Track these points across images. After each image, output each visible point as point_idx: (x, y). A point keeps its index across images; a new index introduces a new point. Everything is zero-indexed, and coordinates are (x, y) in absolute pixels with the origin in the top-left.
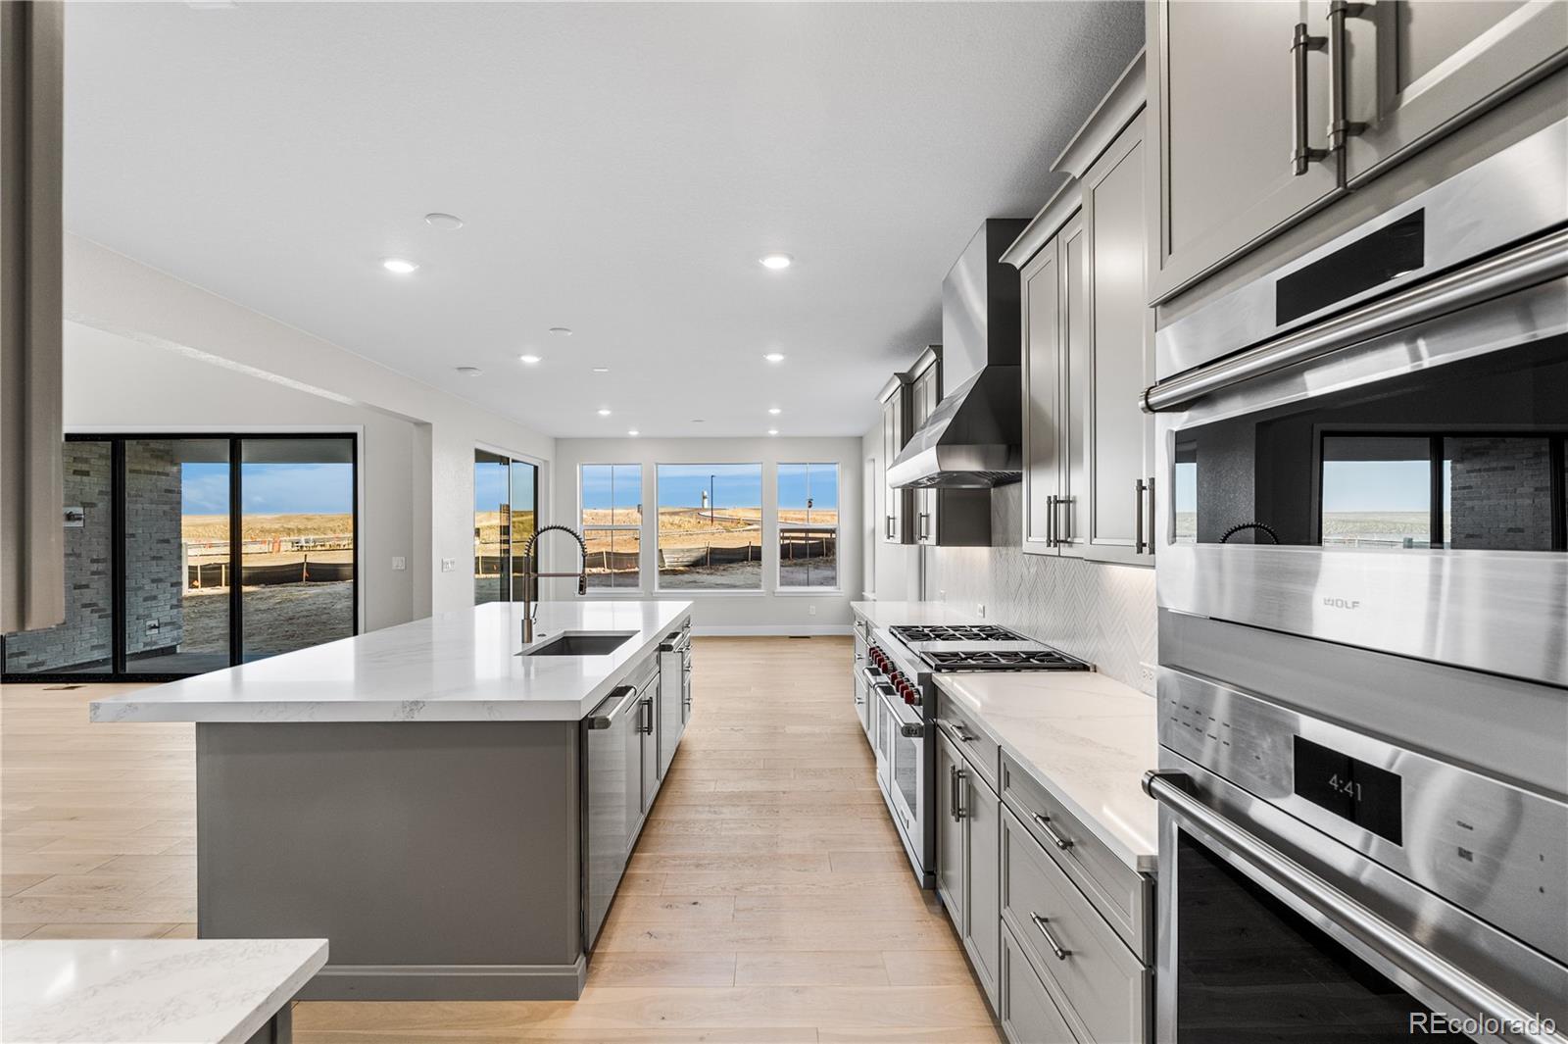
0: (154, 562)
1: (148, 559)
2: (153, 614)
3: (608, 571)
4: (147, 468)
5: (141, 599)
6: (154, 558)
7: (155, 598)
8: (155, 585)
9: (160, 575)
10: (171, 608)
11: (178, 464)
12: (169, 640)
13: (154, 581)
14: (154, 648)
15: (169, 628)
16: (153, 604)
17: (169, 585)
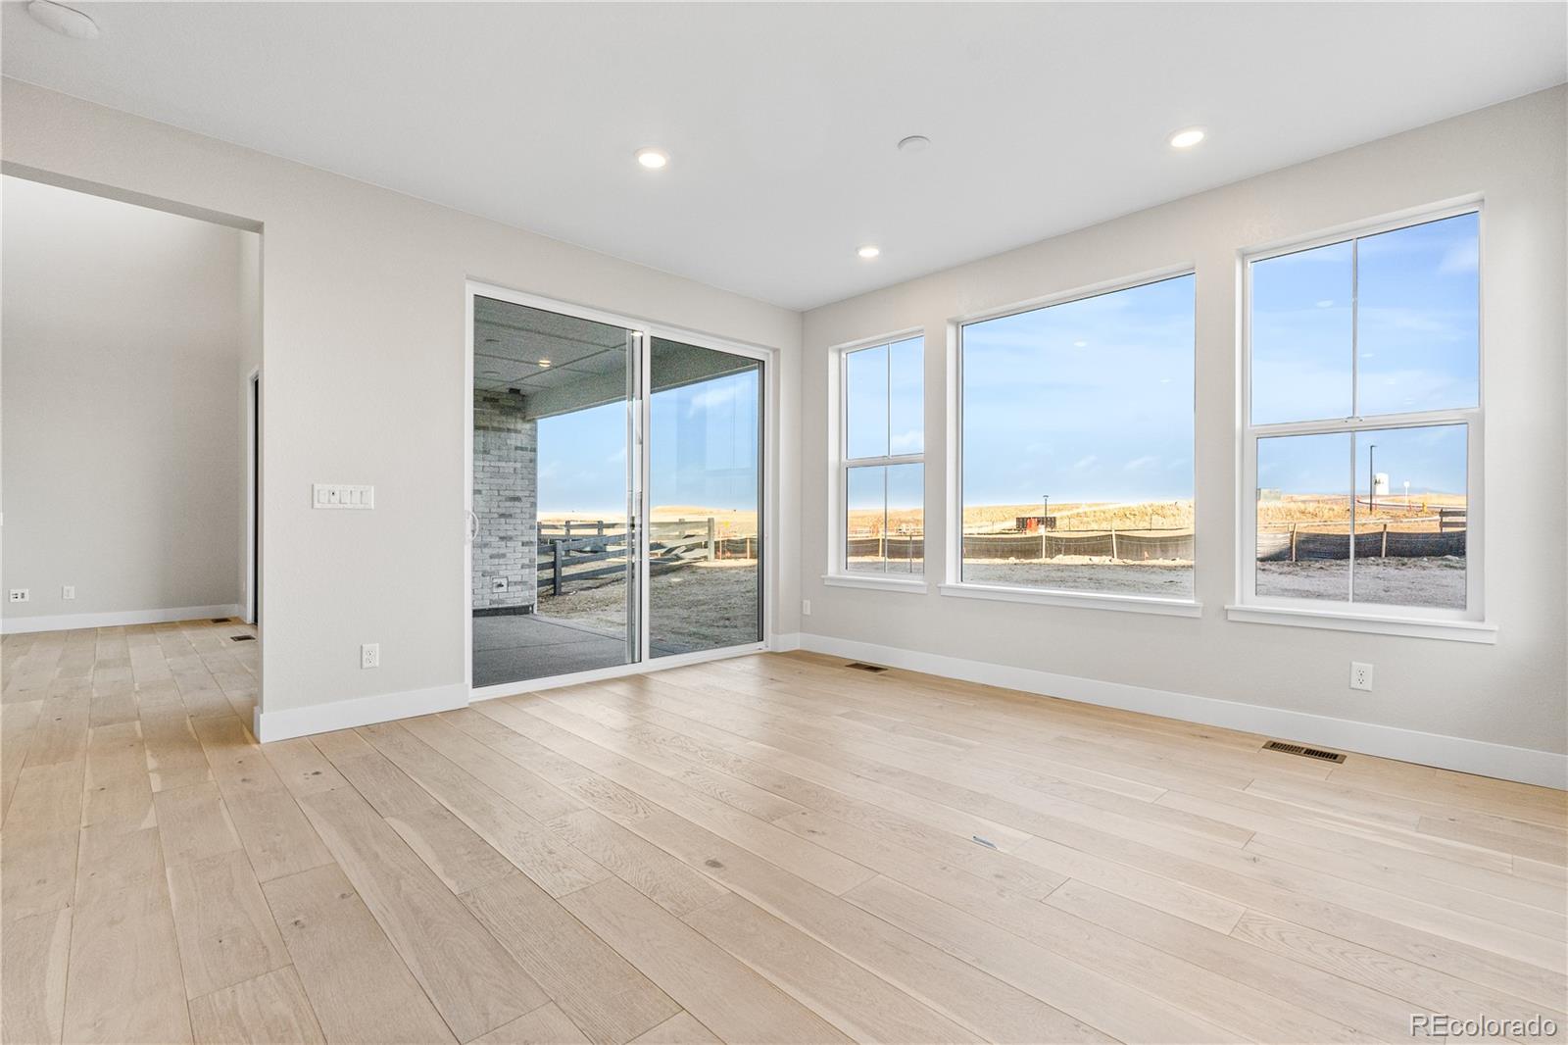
0: (503, 520)
1: (496, 516)
2: (501, 573)
3: (1116, 561)
4: (495, 424)
5: (488, 556)
6: (502, 515)
7: (503, 556)
8: (503, 543)
9: (509, 533)
10: (522, 567)
11: (533, 421)
12: (519, 600)
13: (502, 538)
14: (500, 606)
15: (519, 587)
16: (501, 561)
17: (520, 544)
